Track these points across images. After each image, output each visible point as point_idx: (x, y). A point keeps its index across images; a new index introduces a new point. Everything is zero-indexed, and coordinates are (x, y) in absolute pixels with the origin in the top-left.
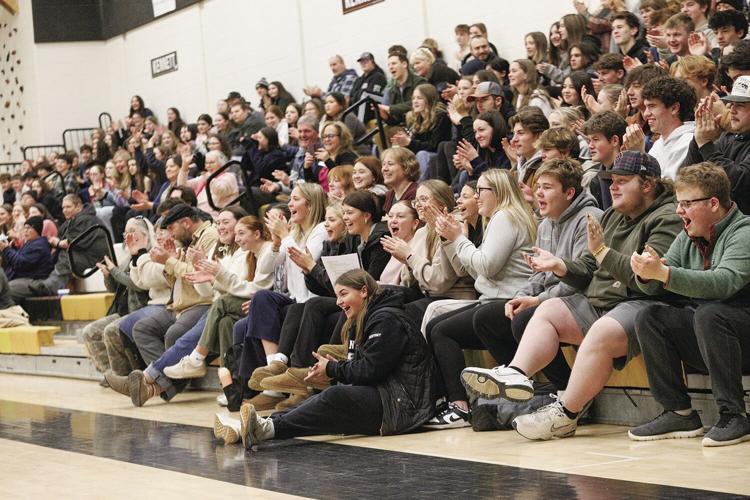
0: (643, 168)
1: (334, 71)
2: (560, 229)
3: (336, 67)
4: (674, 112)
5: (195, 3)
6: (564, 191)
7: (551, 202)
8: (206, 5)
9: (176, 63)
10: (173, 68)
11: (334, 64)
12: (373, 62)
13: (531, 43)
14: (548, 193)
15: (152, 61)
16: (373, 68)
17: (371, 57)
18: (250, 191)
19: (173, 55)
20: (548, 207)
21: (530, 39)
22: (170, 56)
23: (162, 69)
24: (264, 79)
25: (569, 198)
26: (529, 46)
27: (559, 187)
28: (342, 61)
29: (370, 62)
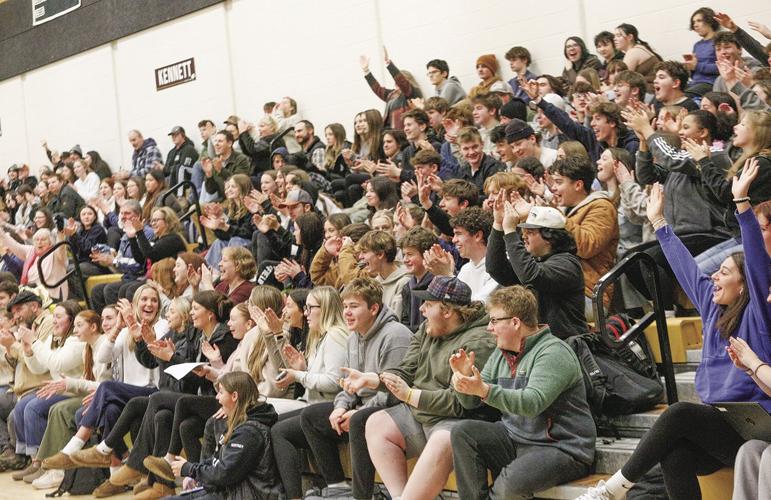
0: (447, 296)
1: (134, 145)
2: (366, 346)
3: (136, 142)
4: (478, 240)
5: (219, 2)
6: (369, 308)
7: (359, 319)
8: (234, 5)
9: (193, 71)
10: (188, 78)
11: (134, 140)
12: (184, 136)
13: (330, 134)
14: (356, 312)
15: (157, 71)
16: (183, 141)
17: (182, 130)
18: (78, 269)
19: (189, 62)
20: (356, 323)
21: (329, 130)
22: (184, 65)
23: (171, 79)
24: (78, 146)
25: (374, 313)
26: (328, 136)
27: (365, 304)
28: (140, 136)
29: (180, 136)
